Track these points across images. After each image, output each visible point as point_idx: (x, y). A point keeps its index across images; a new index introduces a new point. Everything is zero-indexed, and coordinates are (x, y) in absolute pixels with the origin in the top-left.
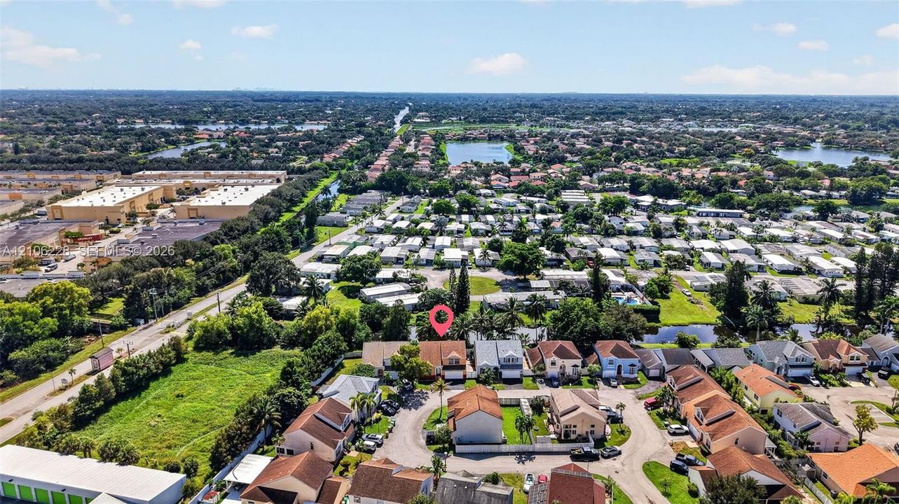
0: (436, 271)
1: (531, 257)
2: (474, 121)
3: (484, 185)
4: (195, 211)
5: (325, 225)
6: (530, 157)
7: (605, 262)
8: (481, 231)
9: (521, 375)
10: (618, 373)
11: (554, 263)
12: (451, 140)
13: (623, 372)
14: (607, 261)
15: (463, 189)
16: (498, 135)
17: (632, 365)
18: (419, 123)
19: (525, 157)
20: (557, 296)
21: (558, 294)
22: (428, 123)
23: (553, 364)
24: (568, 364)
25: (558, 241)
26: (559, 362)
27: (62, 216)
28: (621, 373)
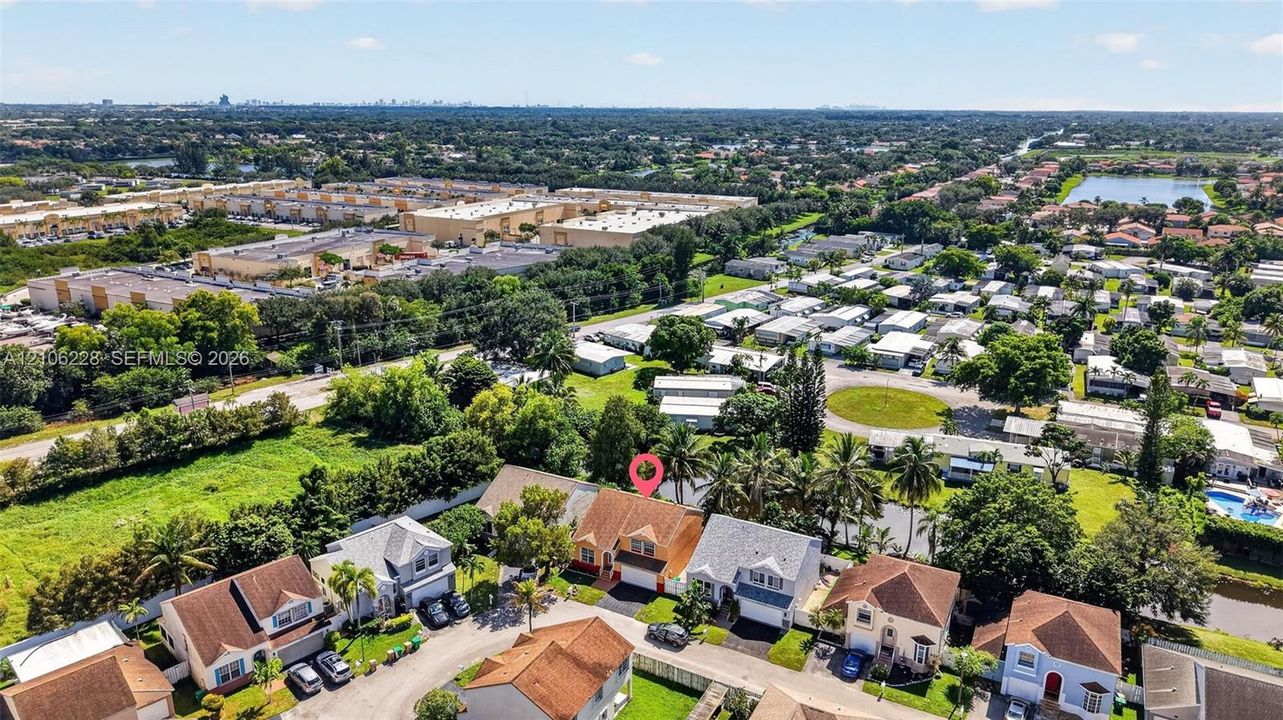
0: (844, 370)
1: (1027, 365)
2: (1173, 147)
3: (1089, 238)
4: (563, 237)
5: (736, 275)
6: (1241, 202)
7: (1254, 408)
8: (1002, 312)
9: (785, 623)
10: (1047, 694)
11: (1116, 391)
12: (1099, 171)
13: (1062, 696)
14: (1261, 409)
15: (1038, 240)
16: (1199, 167)
17: (1095, 687)
18: (1063, 148)
19: (1230, 203)
20: (1033, 460)
21: (1039, 455)
22: (1079, 148)
23: (864, 617)
24: (906, 630)
25: (1144, 347)
26: (881, 618)
27: (414, 228)
28: (1056, 697)
